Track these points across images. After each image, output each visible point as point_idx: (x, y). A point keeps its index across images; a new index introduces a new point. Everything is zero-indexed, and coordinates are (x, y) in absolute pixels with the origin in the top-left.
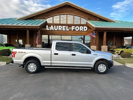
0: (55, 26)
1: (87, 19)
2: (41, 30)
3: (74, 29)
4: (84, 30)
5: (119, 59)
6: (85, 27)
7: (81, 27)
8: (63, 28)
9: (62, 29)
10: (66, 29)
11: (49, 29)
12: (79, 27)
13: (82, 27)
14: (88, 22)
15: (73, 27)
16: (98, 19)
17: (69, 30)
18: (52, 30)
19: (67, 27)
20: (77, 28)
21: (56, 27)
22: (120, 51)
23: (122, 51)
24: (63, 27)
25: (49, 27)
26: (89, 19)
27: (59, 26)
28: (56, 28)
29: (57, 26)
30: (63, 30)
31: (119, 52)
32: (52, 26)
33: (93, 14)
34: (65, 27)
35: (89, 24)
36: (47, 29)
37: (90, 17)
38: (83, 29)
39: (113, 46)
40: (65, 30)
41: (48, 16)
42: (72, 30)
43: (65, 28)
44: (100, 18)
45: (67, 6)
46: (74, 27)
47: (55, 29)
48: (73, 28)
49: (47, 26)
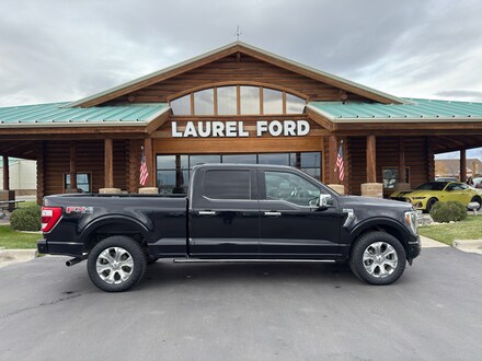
0: (200, 124)
1: (305, 96)
2: (153, 136)
3: (265, 129)
4: (300, 133)
5: (426, 227)
6: (300, 123)
7: (287, 123)
8: (228, 129)
9: (224, 132)
10: (237, 131)
11: (180, 135)
12: (283, 124)
13: (292, 123)
14: (311, 106)
15: (260, 123)
16: (345, 97)
17: (247, 134)
18: (190, 136)
19: (241, 123)
20: (276, 128)
21: (204, 125)
22: (426, 200)
23: (433, 201)
24: (228, 124)
25: (181, 128)
26: (314, 98)
27: (215, 124)
28: (204, 131)
29: (208, 124)
30: (228, 134)
31: (424, 202)
32: (190, 125)
33: (327, 81)
34: (234, 123)
35: (313, 112)
36: (175, 134)
37: (315, 92)
38: (296, 131)
39: (401, 184)
40: (235, 134)
41: (175, 91)
42: (259, 134)
43: (234, 129)
44: (348, 93)
45: (239, 55)
46: (265, 123)
47: (202, 134)
48: (260, 127)
49: (174, 124)
